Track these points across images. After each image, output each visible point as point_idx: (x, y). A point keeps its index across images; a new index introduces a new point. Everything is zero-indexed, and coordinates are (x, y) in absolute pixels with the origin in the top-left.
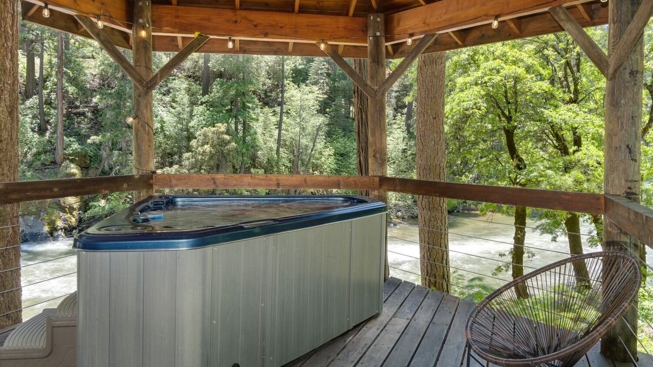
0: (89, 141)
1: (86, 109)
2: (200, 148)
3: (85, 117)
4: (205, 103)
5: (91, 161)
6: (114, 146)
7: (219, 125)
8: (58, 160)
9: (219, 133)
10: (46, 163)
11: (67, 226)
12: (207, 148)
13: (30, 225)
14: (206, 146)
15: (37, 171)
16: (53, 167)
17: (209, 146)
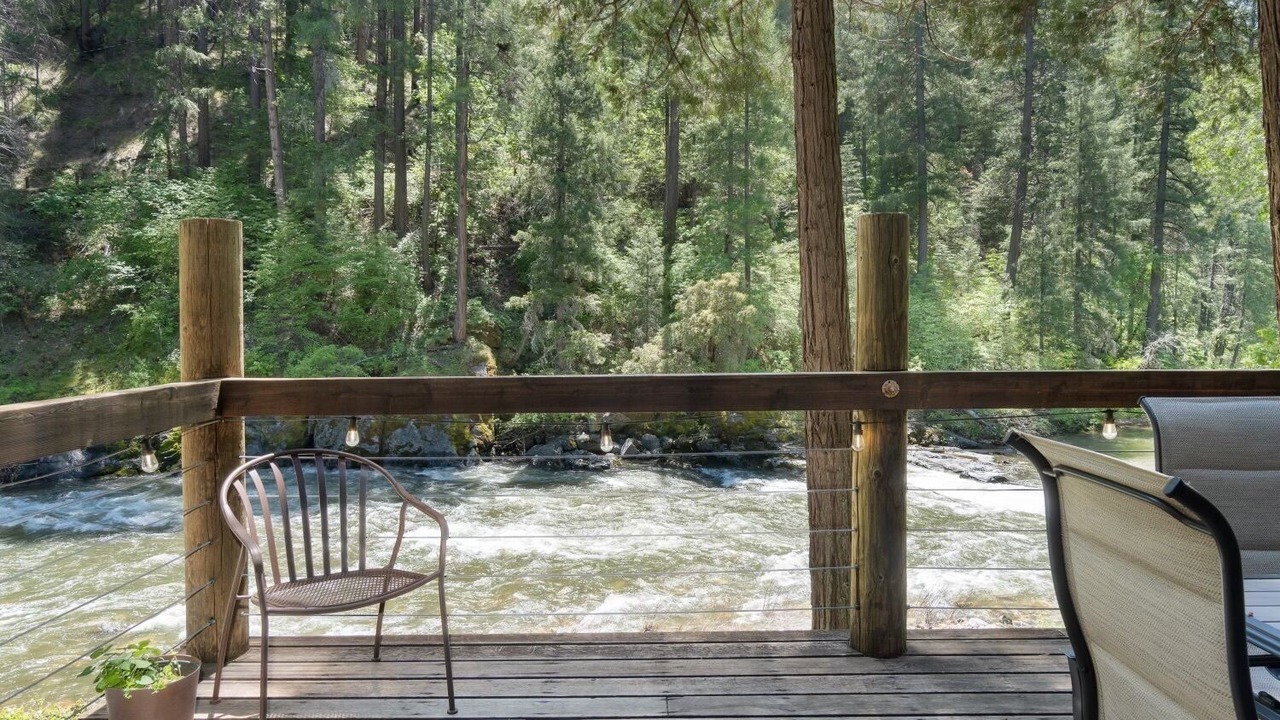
0: (508, 305)
1: (487, 253)
2: (694, 315)
3: (486, 265)
4: (689, 239)
5: (503, 338)
6: (548, 312)
7: (728, 274)
8: (460, 335)
9: (726, 289)
10: (442, 341)
11: (481, 442)
12: (708, 314)
13: (429, 439)
14: (705, 312)
15: (430, 354)
16: (451, 346)
17: (709, 310)
